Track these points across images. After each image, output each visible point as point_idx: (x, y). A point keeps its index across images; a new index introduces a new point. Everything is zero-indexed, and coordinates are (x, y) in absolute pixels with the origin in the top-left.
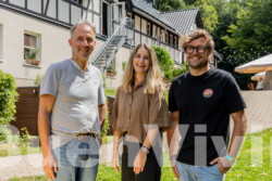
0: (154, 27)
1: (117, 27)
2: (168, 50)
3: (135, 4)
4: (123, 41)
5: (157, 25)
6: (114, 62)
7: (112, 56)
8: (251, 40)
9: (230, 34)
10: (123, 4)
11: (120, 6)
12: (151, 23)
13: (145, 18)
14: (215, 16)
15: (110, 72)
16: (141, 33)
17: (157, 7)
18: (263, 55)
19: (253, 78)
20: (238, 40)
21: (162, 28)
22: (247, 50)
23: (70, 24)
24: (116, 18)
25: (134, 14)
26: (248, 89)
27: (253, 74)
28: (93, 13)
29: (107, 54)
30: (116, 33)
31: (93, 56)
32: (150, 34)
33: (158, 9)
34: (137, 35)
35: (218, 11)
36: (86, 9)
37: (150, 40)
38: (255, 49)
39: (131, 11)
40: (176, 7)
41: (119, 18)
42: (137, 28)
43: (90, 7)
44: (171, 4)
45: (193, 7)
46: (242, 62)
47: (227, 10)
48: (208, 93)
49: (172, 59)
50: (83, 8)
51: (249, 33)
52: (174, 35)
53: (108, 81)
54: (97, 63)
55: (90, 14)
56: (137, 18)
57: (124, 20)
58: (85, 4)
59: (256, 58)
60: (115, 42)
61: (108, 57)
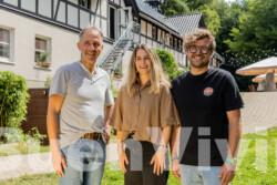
0: (159, 31)
1: (124, 32)
2: (172, 53)
3: (141, 9)
4: (129, 44)
5: (162, 29)
6: (120, 64)
7: (119, 59)
8: (252, 44)
9: (232, 38)
10: (130, 9)
11: (127, 11)
12: (156, 27)
13: (150, 23)
14: (218, 21)
15: (117, 74)
16: (147, 37)
17: (162, 12)
18: (264, 57)
19: (254, 80)
20: (240, 43)
21: (167, 32)
22: (249, 53)
23: (79, 28)
24: (123, 22)
25: (140, 19)
26: (249, 91)
27: (254, 77)
28: (101, 17)
29: (114, 57)
30: (122, 37)
31: (100, 59)
32: (155, 38)
33: (163, 13)
34: (143, 39)
35: (220, 15)
36: (94, 14)
37: (155, 43)
38: (256, 52)
39: (138, 15)
40: (180, 11)
41: (126, 22)
42: (143, 32)
43: (98, 12)
44: (175, 8)
45: (197, 11)
46: (243, 64)
47: (229, 15)
48: (208, 91)
49: (176, 62)
50: (91, 13)
51: (250, 36)
52: (179, 39)
53: (115, 82)
54: (105, 66)
55: (98, 19)
56: (143, 23)
57: (131, 24)
58: (93, 9)
59: (257, 60)
60: (121, 46)
61: (115, 59)
